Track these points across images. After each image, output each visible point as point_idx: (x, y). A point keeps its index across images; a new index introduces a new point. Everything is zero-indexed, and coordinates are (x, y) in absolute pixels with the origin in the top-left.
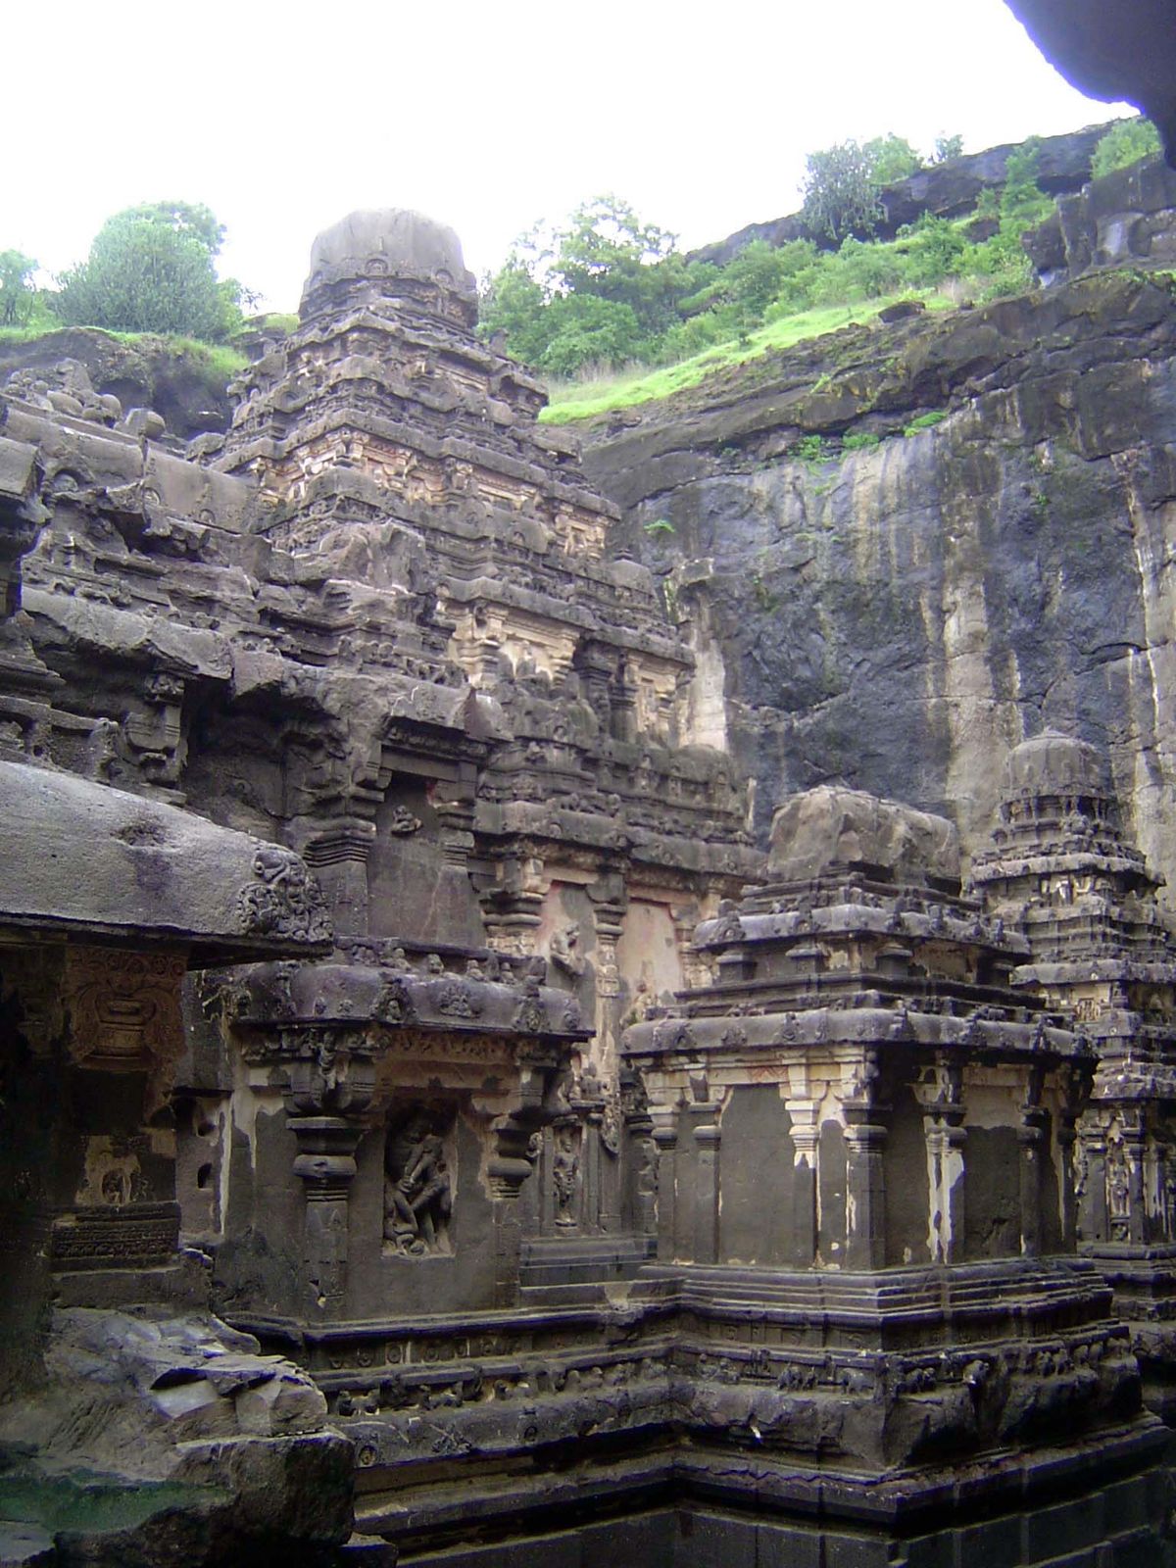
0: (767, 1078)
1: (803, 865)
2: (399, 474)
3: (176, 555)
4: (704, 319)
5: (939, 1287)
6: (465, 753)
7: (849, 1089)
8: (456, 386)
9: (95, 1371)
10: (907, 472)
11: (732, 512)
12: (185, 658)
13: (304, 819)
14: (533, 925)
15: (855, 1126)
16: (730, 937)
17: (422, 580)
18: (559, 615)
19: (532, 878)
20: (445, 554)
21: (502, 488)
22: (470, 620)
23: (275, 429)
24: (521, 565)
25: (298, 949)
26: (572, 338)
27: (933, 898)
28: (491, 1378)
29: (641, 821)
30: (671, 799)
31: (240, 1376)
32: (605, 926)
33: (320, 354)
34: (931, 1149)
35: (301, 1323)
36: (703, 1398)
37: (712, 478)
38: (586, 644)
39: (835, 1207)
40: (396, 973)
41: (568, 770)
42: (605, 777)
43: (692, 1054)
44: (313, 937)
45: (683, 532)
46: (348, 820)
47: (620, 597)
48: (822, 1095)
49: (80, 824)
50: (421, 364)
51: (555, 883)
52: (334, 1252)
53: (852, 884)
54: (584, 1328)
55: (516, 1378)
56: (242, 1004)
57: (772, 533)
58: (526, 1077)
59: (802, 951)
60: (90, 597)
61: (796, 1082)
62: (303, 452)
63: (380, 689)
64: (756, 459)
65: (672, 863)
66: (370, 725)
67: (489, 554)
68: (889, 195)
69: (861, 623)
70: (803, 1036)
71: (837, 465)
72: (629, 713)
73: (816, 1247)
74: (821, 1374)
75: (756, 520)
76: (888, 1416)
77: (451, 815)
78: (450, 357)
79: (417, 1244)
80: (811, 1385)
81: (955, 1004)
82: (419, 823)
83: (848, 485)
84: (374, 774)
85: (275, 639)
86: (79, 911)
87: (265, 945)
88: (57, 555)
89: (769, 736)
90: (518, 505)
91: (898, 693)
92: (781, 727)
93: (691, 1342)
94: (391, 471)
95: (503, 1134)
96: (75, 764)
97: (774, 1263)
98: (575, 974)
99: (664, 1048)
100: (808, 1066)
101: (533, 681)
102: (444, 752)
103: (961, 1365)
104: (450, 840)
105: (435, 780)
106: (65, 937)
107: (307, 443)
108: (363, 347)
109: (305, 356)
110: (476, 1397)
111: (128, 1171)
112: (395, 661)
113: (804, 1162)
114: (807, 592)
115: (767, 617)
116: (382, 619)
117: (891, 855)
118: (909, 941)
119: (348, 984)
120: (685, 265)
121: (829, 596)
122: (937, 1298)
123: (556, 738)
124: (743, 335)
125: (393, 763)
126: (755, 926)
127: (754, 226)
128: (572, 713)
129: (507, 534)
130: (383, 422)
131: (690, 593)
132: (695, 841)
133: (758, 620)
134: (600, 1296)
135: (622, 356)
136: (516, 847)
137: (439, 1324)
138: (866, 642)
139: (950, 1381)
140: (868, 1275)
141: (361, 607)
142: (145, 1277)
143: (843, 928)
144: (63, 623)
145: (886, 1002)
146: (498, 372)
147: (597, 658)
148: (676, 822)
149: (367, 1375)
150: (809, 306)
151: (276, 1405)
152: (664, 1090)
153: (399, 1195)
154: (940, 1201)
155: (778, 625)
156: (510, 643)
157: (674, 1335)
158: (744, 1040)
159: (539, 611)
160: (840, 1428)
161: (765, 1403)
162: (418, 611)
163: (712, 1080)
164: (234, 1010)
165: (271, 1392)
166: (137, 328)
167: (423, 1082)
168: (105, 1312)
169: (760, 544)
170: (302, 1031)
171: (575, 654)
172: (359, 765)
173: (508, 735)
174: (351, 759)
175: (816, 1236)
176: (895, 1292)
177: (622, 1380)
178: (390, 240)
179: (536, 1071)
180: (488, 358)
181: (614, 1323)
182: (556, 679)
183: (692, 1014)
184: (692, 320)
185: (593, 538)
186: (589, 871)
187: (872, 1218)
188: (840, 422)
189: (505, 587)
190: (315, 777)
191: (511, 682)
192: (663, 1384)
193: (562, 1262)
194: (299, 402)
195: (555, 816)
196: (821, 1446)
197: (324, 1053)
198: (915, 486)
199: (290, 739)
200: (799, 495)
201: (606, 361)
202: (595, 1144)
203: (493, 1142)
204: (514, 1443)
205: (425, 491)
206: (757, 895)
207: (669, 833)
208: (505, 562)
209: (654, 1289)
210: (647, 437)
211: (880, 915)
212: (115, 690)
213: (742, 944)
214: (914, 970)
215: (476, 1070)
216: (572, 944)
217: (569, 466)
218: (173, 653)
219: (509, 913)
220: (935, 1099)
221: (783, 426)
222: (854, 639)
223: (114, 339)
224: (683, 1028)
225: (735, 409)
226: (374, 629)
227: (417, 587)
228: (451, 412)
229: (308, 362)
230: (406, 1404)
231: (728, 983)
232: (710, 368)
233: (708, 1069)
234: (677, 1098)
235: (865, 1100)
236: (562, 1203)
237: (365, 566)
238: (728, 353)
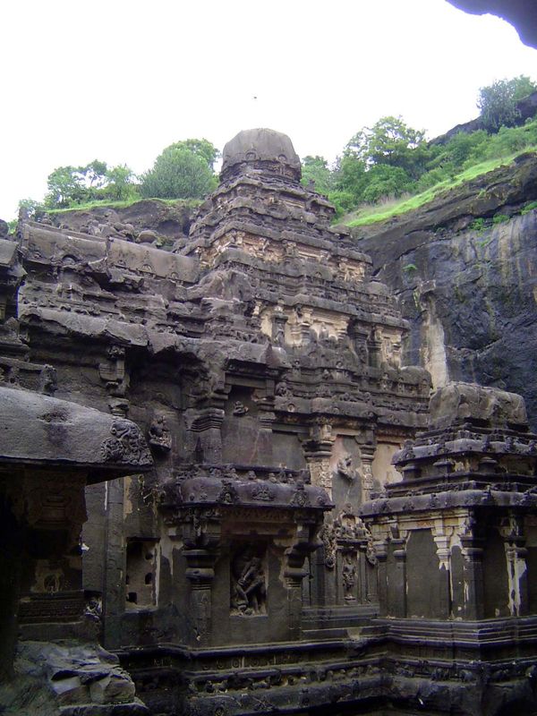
0: (426, 526)
1: (444, 421)
2: (261, 250)
3: (128, 291)
4: (436, 171)
5: (513, 628)
6: (268, 375)
7: (462, 530)
8: (288, 207)
9: (32, 671)
10: (523, 232)
11: (443, 258)
12: (124, 337)
13: (192, 410)
14: (328, 456)
15: (467, 549)
16: (408, 457)
17: (246, 295)
18: (339, 309)
19: (326, 434)
20: (283, 285)
21: (310, 252)
22: (295, 314)
23: (206, 234)
24: (320, 287)
25: (133, 469)
26: (377, 185)
27: (508, 433)
28: (286, 675)
29: (383, 404)
30: (399, 393)
31: (91, 674)
32: (365, 455)
33: (226, 198)
34: (509, 559)
35: (190, 648)
36: (396, 685)
37: (433, 243)
38: (353, 322)
39: (459, 588)
40: (230, 480)
41: (344, 382)
42: (365, 385)
43: (390, 515)
44: (141, 462)
45: (421, 268)
46: (211, 409)
47: (372, 299)
48: (451, 533)
49: (22, 414)
50: (272, 199)
51: (339, 436)
52: (204, 614)
53: (465, 429)
54: (337, 650)
55: (299, 674)
56: (162, 497)
57: (461, 266)
58: (300, 529)
59: (441, 463)
60: (78, 312)
61: (438, 528)
62: (217, 243)
63: (224, 347)
64: (453, 232)
65: (399, 424)
66: (219, 364)
67: (304, 283)
68: (521, 105)
69: (507, 305)
70: (440, 505)
71: (491, 231)
72: (378, 354)
73: (450, 610)
74: (452, 672)
75: (454, 260)
76: (483, 695)
77: (263, 404)
78: (284, 194)
79: (248, 610)
80: (447, 678)
81: (519, 486)
82: (247, 409)
83: (496, 240)
84: (222, 387)
85: (174, 327)
86: (18, 453)
87: (116, 467)
88: (64, 294)
89: (466, 362)
90: (320, 260)
91: (526, 338)
92: (471, 358)
93: (393, 657)
94: (257, 248)
95: (290, 556)
96: (32, 387)
97: (432, 617)
98: (350, 478)
99: (378, 513)
100: (444, 519)
101: (327, 341)
102: (258, 375)
103: (524, 668)
104: (263, 416)
105: (254, 389)
106: (24, 466)
107: (218, 238)
108: (244, 193)
109: (219, 199)
110: (279, 684)
111: (58, 576)
112: (232, 333)
113: (444, 567)
114: (480, 292)
115: (462, 306)
116: (226, 314)
117: (487, 414)
118: (495, 456)
119: (205, 486)
120: (428, 147)
121: (490, 293)
122: (512, 634)
123: (337, 367)
124: (452, 176)
125: (231, 381)
126: (419, 452)
127: (459, 126)
128: (346, 355)
129: (312, 273)
130: (251, 226)
131: (426, 297)
132: (411, 413)
133: (458, 307)
134: (345, 634)
135: (399, 191)
136: (317, 419)
137: (258, 648)
138: (509, 314)
139: (518, 676)
140: (475, 623)
141: (217, 309)
142: (64, 626)
143: (459, 450)
144: (64, 325)
145: (478, 486)
146: (309, 199)
147: (360, 328)
148: (401, 404)
149: (221, 673)
150: (485, 160)
151: (107, 688)
152: (379, 533)
153: (238, 587)
154: (514, 585)
155: (468, 309)
156: (315, 324)
157: (384, 653)
158: (413, 508)
159: (328, 308)
160: (461, 699)
161: (425, 687)
162: (245, 310)
163: (401, 528)
164: (158, 500)
165: (105, 683)
166: (175, 197)
167: (247, 532)
168: (44, 643)
169: (457, 272)
170: (186, 509)
171: (348, 327)
172: (215, 384)
173: (290, 365)
174: (211, 380)
175: (451, 603)
176: (488, 631)
177: (356, 675)
178: (257, 144)
179: (305, 526)
180: (304, 193)
181: (351, 647)
182: (339, 340)
183: (390, 496)
184: (432, 171)
185: (358, 273)
186: (356, 429)
187: (476, 595)
188: (490, 211)
189: (311, 298)
190: (196, 390)
191: (315, 342)
192: (378, 677)
193: (347, 617)
194: (217, 221)
195: (336, 404)
196: (452, 709)
197: (195, 519)
198: (527, 238)
199: (183, 373)
200: (473, 247)
201: (392, 194)
202: (364, 560)
203: (286, 561)
204: (296, 707)
205: (274, 256)
206: (422, 437)
207: (398, 409)
208: (311, 286)
209: (374, 631)
210: (402, 226)
211: (478, 444)
212: (92, 354)
213: (413, 460)
214: (498, 470)
215: (275, 526)
216: (348, 464)
217: (345, 240)
218: (118, 336)
219: (317, 451)
220: (510, 534)
221: (464, 215)
222: (503, 314)
223: (164, 203)
224: (385, 504)
225: (442, 210)
226: (222, 319)
227: (244, 299)
228: (285, 219)
229: (221, 202)
230: (241, 688)
231: (408, 480)
232: (438, 192)
233: (398, 522)
234: (386, 537)
235: (470, 535)
236: (348, 589)
237: (221, 290)
238: (446, 185)
